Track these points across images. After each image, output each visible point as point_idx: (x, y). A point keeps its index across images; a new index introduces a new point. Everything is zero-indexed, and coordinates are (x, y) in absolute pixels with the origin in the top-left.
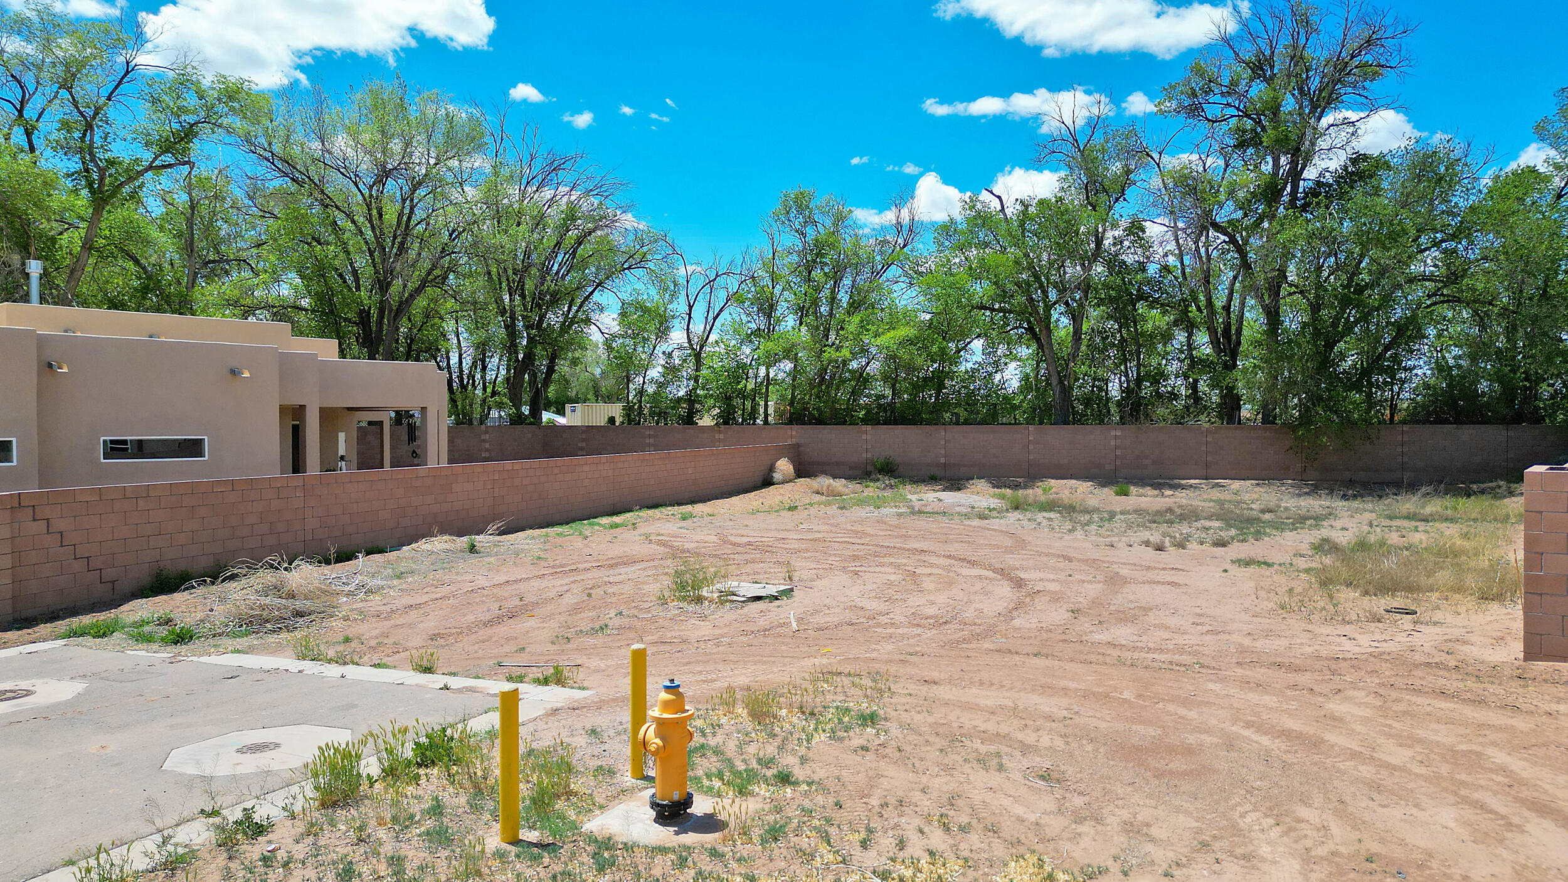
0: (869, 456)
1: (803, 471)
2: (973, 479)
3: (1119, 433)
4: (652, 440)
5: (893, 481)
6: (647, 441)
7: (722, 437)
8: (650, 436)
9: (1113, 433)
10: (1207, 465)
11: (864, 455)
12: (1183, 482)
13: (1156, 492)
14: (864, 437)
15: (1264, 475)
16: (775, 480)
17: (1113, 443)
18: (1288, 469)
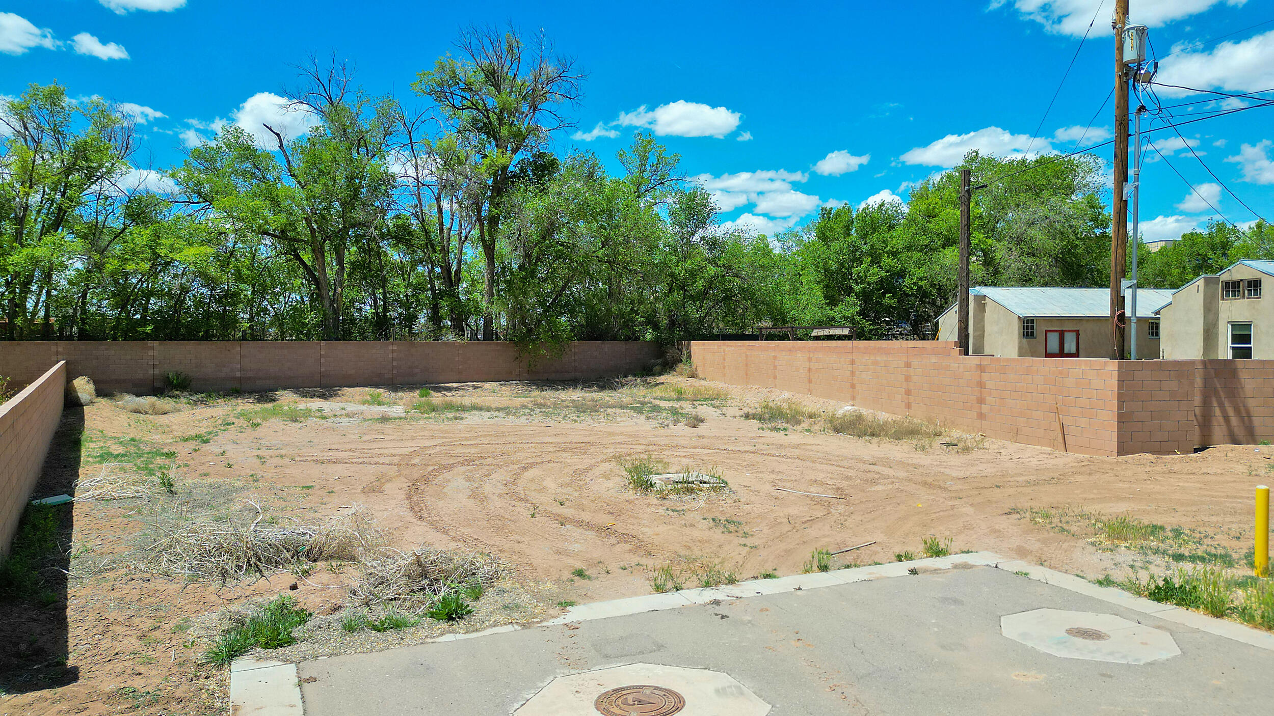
0: (157, 371)
1: (106, 389)
2: (277, 390)
3: (395, 348)
9: (390, 348)
10: (461, 372)
11: (151, 372)
12: (448, 385)
16: (83, 401)
17: (390, 356)
18: (511, 373)
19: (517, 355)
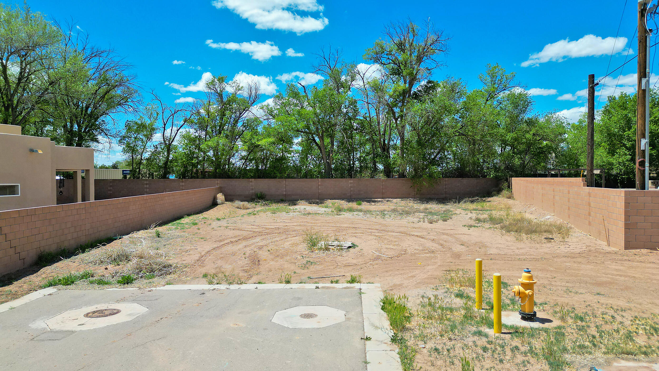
0: (253, 192)
1: (229, 198)
2: (298, 200)
3: (352, 182)
4: (148, 186)
5: (266, 202)
6: (145, 186)
7: (183, 184)
8: (146, 184)
9: (350, 181)
10: (383, 193)
11: (251, 191)
12: (376, 200)
13: (369, 204)
14: (251, 184)
15: (403, 197)
16: (218, 203)
17: (350, 185)
18: (410, 194)
19: (412, 185)
